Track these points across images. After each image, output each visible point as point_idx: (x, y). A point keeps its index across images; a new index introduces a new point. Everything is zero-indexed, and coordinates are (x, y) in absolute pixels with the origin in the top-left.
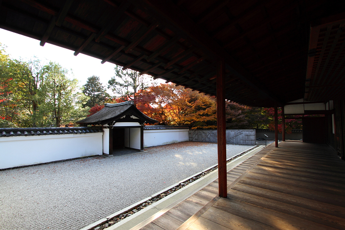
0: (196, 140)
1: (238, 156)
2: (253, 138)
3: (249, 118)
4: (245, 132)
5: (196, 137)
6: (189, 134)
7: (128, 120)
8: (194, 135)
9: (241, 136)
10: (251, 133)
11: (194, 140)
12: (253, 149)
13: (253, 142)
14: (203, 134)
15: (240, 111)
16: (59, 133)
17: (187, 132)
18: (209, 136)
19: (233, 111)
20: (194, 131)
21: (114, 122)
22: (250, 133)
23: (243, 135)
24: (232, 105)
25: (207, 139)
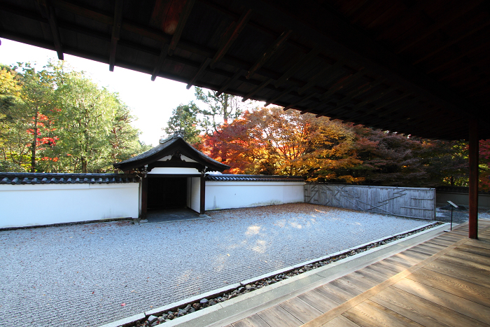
0: (316, 202)
1: (372, 246)
2: (429, 204)
3: (431, 165)
4: (411, 193)
5: (316, 197)
6: (305, 190)
7: (176, 163)
8: (314, 193)
9: (401, 200)
10: (426, 195)
11: (312, 201)
12: (423, 229)
13: (429, 214)
14: (328, 192)
15: (409, 151)
16: (66, 182)
17: (302, 188)
18: (338, 196)
19: (392, 151)
20: (312, 186)
21: (147, 166)
22: (423, 194)
23: (407, 198)
24: (393, 140)
25: (335, 202)
